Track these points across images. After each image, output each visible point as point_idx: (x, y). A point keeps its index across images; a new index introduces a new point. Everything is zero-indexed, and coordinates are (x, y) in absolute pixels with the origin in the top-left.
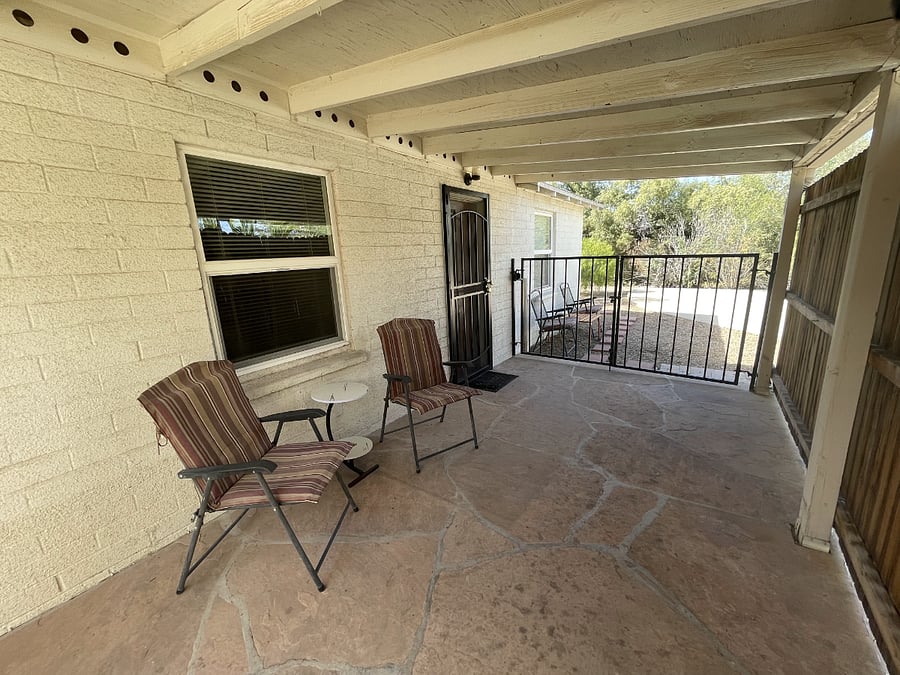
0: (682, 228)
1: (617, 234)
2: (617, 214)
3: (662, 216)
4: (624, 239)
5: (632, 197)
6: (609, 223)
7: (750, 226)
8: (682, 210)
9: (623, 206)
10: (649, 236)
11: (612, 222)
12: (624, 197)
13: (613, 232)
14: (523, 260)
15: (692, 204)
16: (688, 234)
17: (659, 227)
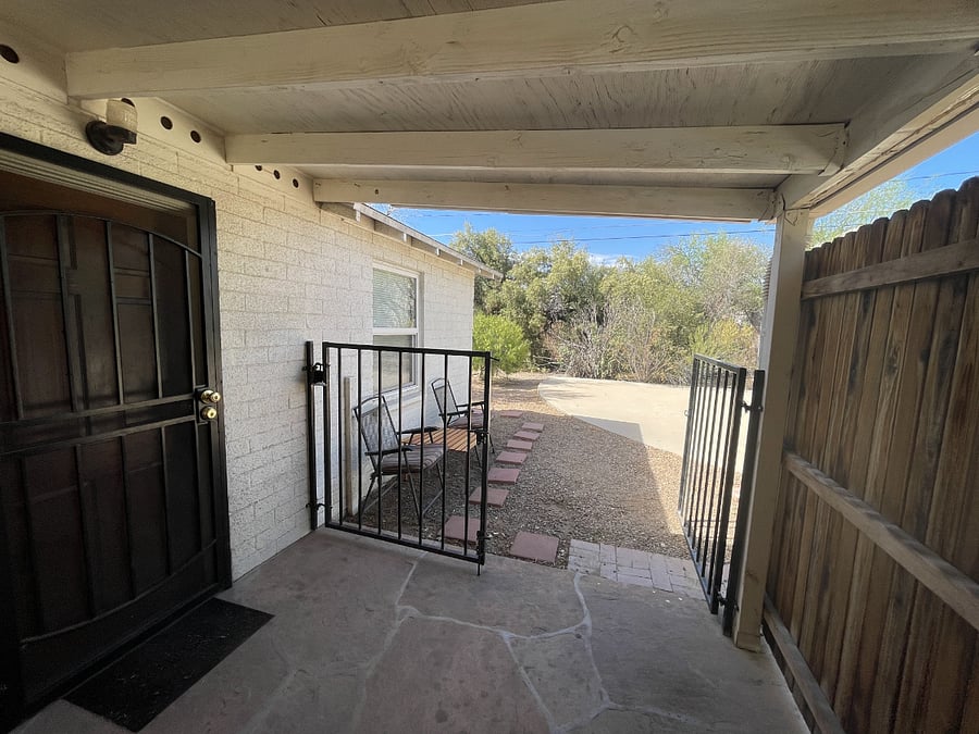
0: (595, 313)
1: (529, 314)
2: (529, 291)
3: (575, 299)
4: (536, 321)
5: (545, 276)
6: (521, 300)
7: (657, 316)
8: (594, 294)
9: (536, 283)
10: (563, 318)
11: (524, 300)
12: (536, 275)
13: (525, 311)
14: (326, 346)
15: (603, 289)
16: (600, 321)
17: (572, 310)
